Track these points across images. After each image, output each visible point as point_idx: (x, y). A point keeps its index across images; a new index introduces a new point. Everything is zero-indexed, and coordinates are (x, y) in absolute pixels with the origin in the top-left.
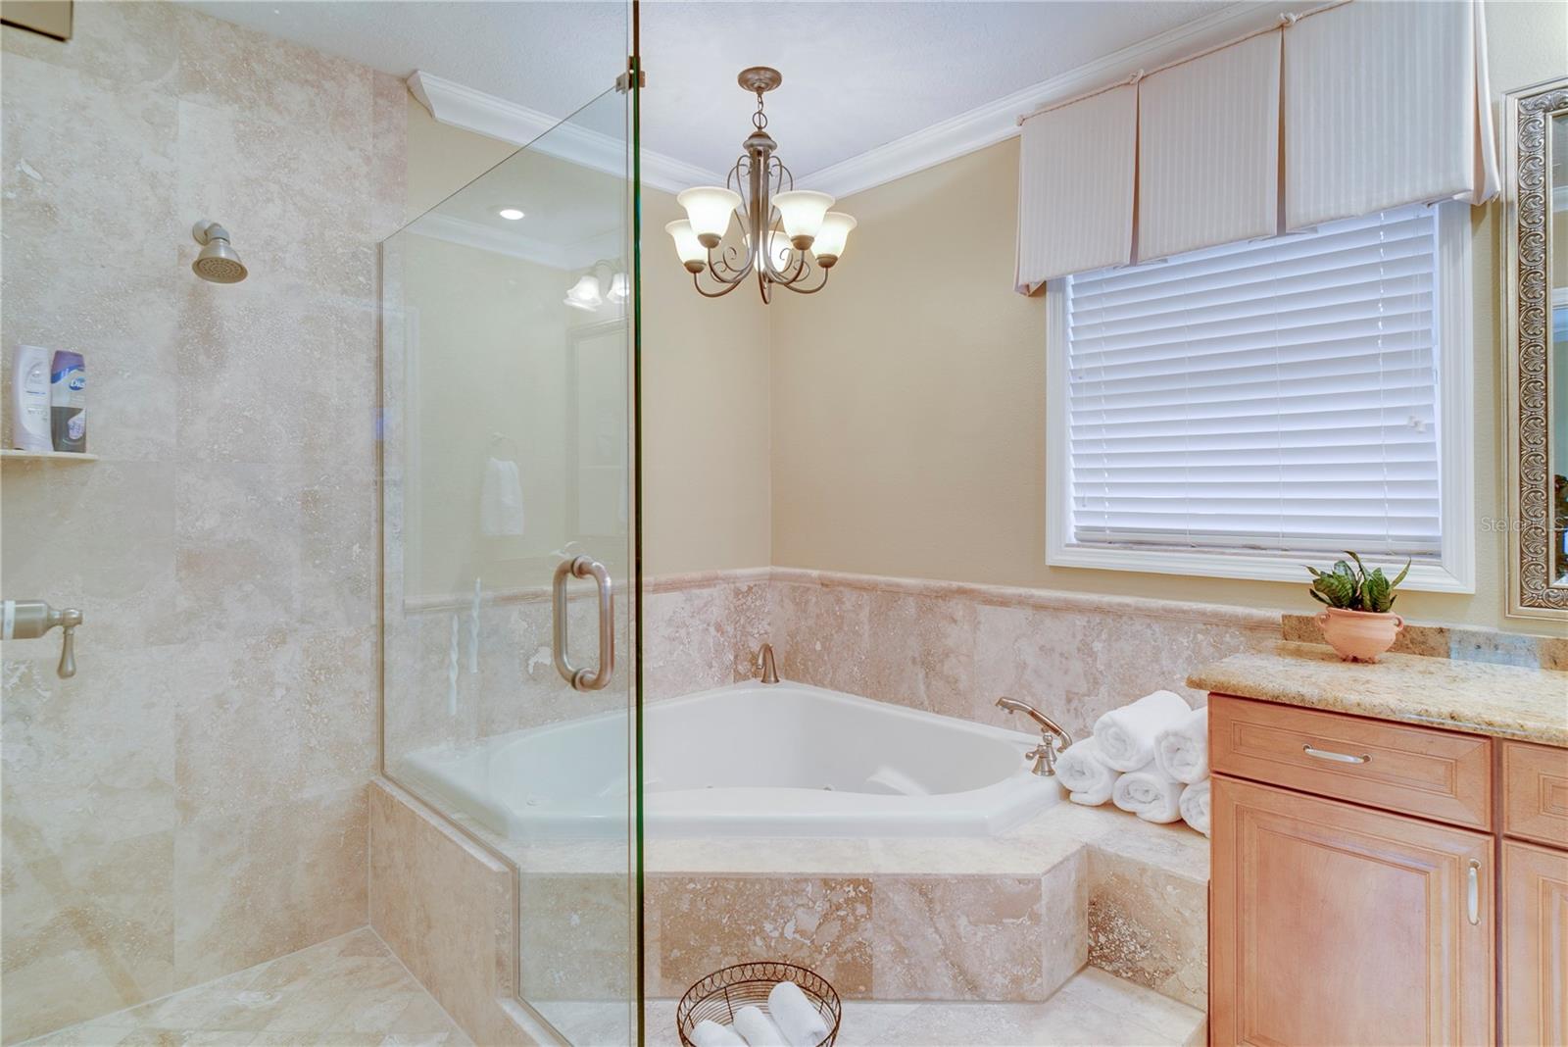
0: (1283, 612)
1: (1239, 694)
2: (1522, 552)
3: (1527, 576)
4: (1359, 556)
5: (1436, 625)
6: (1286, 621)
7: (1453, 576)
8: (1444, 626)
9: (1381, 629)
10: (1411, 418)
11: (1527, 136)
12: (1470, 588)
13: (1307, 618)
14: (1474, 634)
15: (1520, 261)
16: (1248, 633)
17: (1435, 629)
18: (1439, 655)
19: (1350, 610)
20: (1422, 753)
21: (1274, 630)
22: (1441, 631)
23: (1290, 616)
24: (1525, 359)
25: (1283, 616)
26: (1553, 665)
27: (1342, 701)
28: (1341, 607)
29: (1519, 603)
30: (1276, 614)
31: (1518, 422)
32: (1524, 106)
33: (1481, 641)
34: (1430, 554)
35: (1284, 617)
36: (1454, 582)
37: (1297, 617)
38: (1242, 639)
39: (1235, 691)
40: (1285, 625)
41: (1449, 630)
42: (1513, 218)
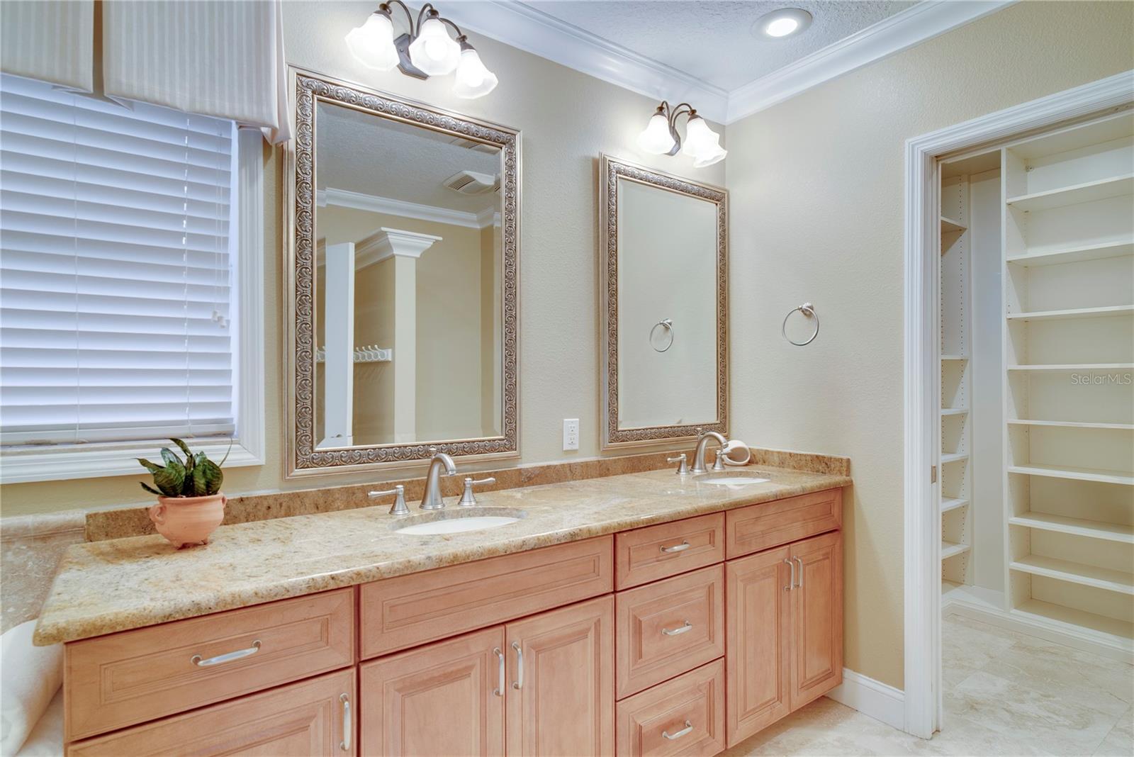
0: (86, 512)
1: (119, 628)
2: (297, 427)
3: (300, 446)
4: (185, 441)
5: (237, 496)
6: (91, 521)
7: (250, 452)
8: (244, 494)
9: (213, 509)
10: (215, 313)
11: (302, 106)
12: (261, 460)
13: (115, 512)
14: (265, 498)
15: (297, 200)
16: (39, 544)
17: (237, 500)
18: (240, 521)
19: (185, 498)
20: (305, 619)
21: (75, 534)
22: (242, 500)
23: (95, 514)
24: (300, 277)
25: (87, 516)
26: (316, 511)
27: (240, 596)
28: (175, 496)
29: (295, 467)
30: (77, 515)
31: (295, 325)
32: (301, 82)
33: (271, 502)
34: (224, 434)
35: (89, 517)
36: (250, 456)
37: (105, 514)
38: (31, 553)
39: (112, 628)
40: (89, 525)
41: (247, 498)
42: (292, 164)
